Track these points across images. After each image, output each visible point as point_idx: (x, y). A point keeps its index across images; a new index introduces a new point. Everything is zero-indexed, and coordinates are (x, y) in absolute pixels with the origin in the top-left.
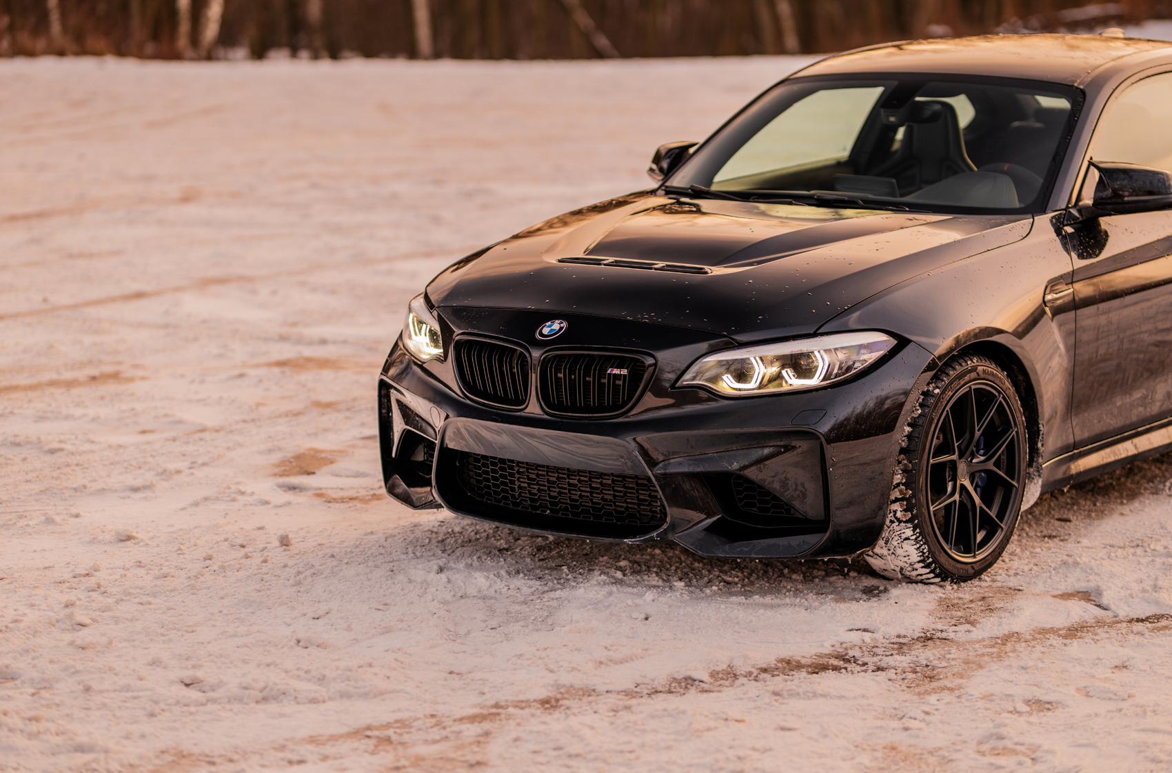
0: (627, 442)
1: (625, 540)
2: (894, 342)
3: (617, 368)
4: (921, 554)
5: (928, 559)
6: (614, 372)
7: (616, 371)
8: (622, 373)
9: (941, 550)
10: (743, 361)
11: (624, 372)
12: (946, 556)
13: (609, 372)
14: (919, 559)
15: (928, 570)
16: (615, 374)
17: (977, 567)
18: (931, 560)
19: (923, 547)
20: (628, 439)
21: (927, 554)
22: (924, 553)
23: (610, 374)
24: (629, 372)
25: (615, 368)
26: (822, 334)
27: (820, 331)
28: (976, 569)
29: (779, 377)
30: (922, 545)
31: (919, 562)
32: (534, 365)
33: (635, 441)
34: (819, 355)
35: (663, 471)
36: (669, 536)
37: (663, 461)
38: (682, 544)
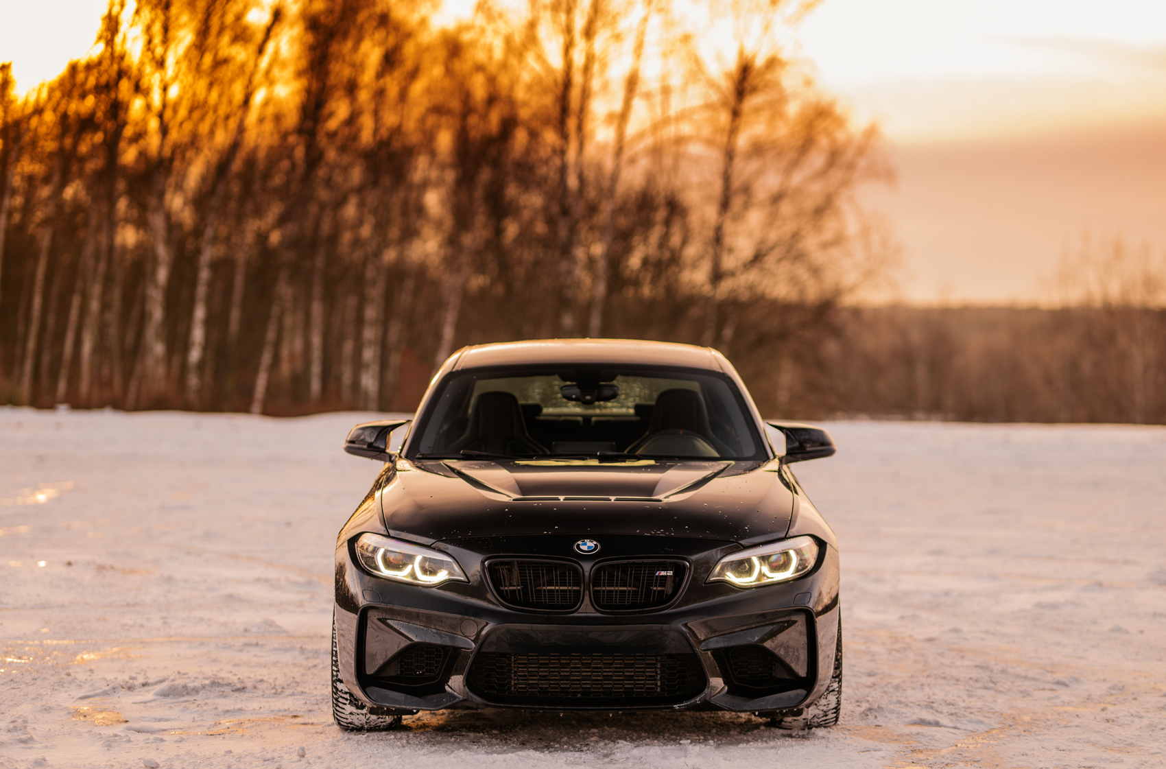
3: (664, 570)
6: (661, 574)
7: (663, 573)
8: (668, 574)
10: (746, 560)
11: (670, 573)
13: (657, 574)
23: (657, 576)
24: (673, 573)
27: (787, 536)
32: (587, 574)
33: (685, 625)
34: (792, 553)
35: (705, 648)
36: (707, 699)
37: (705, 640)
38: (718, 704)
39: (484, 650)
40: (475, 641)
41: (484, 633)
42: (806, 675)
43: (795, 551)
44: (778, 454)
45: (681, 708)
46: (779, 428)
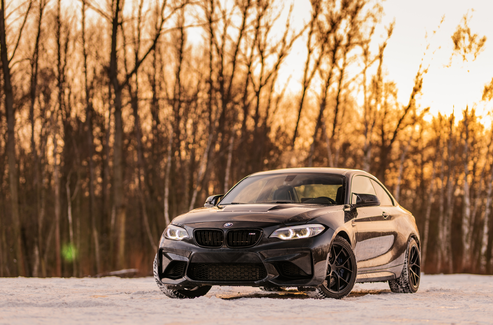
0: (257, 253)
1: (255, 282)
3: (252, 233)
7: (252, 234)
10: (288, 230)
11: (254, 234)
14: (319, 292)
15: (322, 295)
17: (340, 295)
18: (322, 292)
19: (319, 288)
20: (257, 252)
22: (320, 290)
23: (250, 235)
24: (255, 234)
26: (308, 224)
27: (307, 223)
29: (296, 236)
31: (319, 293)
32: (225, 234)
33: (259, 252)
34: (308, 229)
35: (266, 261)
36: (268, 280)
37: (266, 258)
38: (272, 282)
39: (192, 262)
40: (189, 258)
41: (192, 254)
42: (311, 274)
43: (310, 228)
44: (353, 203)
45: (258, 283)
46: (356, 194)
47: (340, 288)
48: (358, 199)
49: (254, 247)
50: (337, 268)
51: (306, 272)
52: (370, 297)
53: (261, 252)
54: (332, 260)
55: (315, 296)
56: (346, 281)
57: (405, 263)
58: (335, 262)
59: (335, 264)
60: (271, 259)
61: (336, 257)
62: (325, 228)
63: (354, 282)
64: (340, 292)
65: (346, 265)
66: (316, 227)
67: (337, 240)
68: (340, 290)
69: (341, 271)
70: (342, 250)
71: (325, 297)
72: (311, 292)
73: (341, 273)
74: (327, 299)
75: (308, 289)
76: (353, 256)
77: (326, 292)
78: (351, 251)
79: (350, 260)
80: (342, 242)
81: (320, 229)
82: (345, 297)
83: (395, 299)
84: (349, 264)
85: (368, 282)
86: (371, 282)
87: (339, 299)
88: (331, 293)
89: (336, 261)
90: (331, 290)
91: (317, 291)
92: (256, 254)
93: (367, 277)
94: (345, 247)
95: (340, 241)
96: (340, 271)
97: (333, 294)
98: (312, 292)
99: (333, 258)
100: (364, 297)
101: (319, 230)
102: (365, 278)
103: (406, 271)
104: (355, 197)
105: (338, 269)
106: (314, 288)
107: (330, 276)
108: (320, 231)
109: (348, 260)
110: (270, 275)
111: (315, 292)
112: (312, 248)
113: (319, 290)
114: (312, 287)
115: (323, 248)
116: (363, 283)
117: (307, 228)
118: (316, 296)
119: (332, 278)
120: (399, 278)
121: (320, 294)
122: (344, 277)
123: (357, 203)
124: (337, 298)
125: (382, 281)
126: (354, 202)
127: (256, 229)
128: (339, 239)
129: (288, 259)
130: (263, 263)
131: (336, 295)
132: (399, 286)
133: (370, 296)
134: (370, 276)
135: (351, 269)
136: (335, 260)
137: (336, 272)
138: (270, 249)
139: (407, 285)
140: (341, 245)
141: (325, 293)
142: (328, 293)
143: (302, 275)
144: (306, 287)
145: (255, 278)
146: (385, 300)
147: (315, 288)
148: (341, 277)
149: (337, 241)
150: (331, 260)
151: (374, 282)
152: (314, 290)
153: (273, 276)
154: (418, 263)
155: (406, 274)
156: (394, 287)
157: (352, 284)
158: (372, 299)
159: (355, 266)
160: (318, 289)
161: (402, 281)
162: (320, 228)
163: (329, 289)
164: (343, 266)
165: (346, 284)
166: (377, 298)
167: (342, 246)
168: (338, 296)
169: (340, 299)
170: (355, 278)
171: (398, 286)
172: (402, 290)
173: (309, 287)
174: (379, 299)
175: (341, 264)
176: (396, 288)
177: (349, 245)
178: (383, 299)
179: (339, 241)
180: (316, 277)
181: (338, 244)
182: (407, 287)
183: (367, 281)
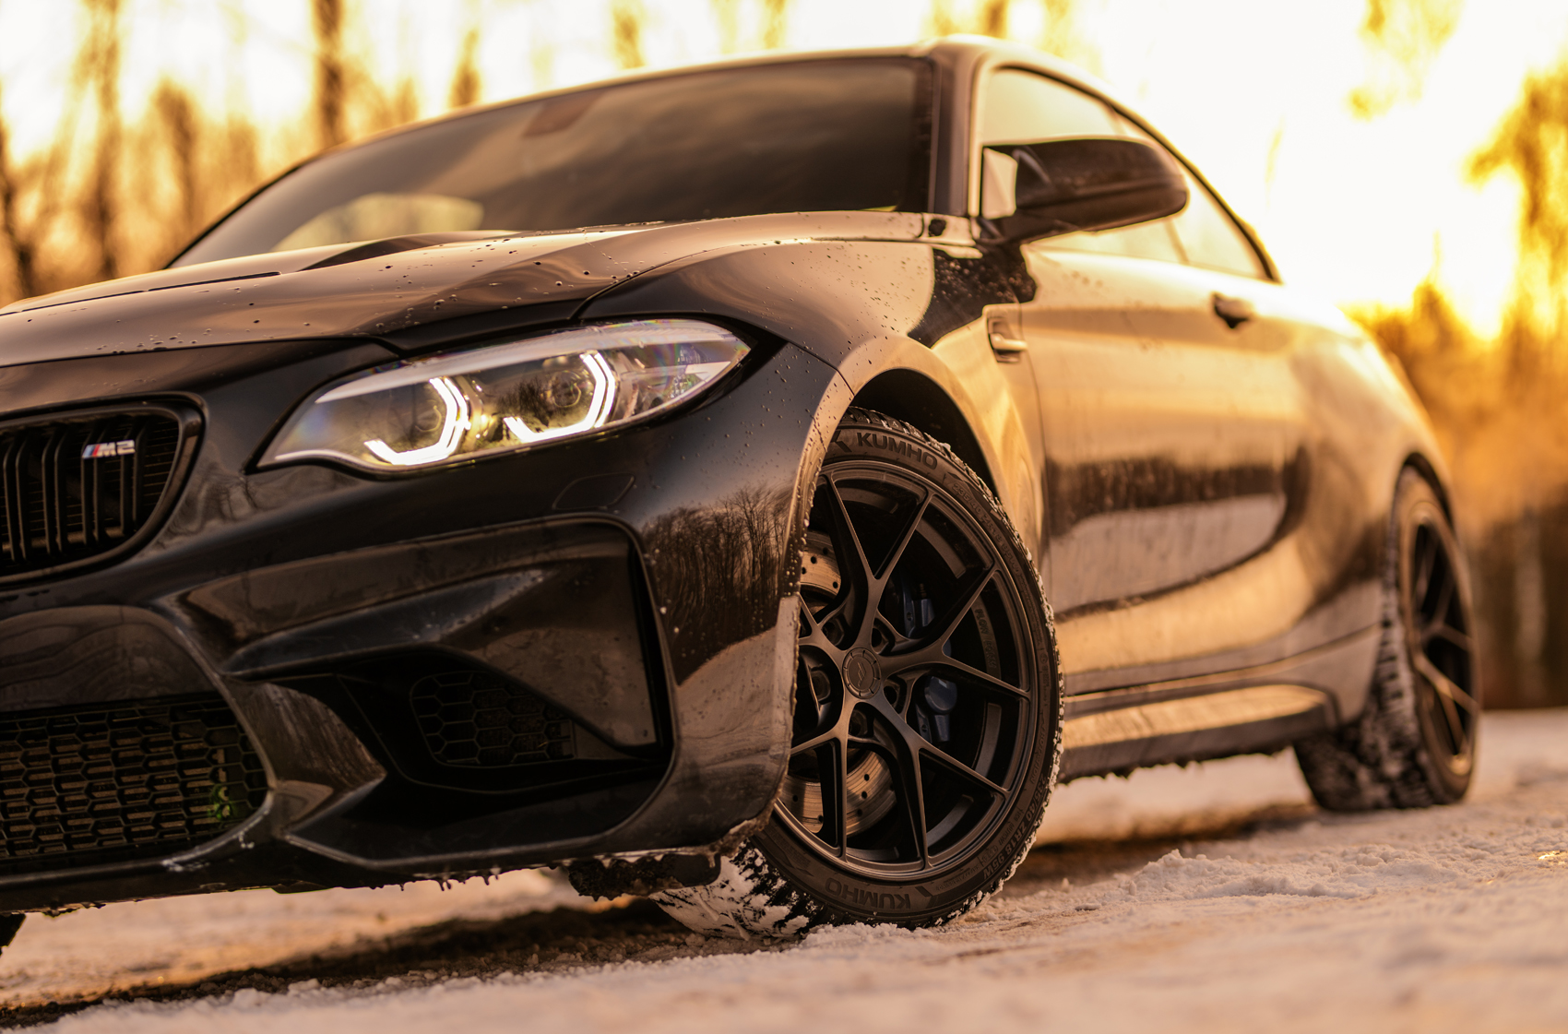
0: (162, 611)
1: (166, 862)
2: (743, 350)
3: (107, 441)
4: (749, 872)
5: (775, 882)
6: (100, 454)
7: (106, 450)
8: (121, 451)
9: (807, 856)
10: (417, 386)
11: (128, 447)
12: (825, 868)
13: (86, 454)
14: (750, 885)
15: (787, 911)
16: (104, 459)
17: (936, 889)
18: (781, 883)
19: (749, 854)
20: (166, 602)
21: (765, 871)
22: (758, 869)
23: (90, 461)
24: (138, 447)
25: (103, 442)
26: (589, 322)
27: (585, 315)
28: (935, 893)
29: (498, 433)
30: (744, 851)
31: (756, 891)
33: (183, 601)
34: (594, 364)
35: (247, 671)
36: (277, 833)
37: (246, 641)
38: (313, 847)
42: (651, 738)
43: (607, 353)
44: (992, 212)
45: (191, 868)
46: (1006, 149)
47: (931, 838)
48: (1025, 178)
49: (135, 561)
50: (893, 678)
51: (604, 726)
52: (1183, 878)
53: (204, 595)
54: (848, 615)
55: (731, 920)
56: (980, 773)
57: (1386, 624)
58: (867, 627)
59: (876, 641)
60: (287, 648)
61: (876, 586)
62: (747, 350)
63: (1046, 771)
64: (934, 865)
65: (965, 644)
66: (671, 346)
67: (864, 449)
68: (937, 848)
69: (930, 698)
70: (919, 525)
71: (810, 925)
72: (689, 890)
73: (931, 712)
74: (826, 935)
75: (652, 874)
76: (1017, 565)
77: (818, 878)
78: (997, 533)
79: (991, 597)
80: (907, 460)
81: (703, 361)
82: (985, 905)
83: (1390, 873)
84: (987, 636)
85: (1163, 762)
86: (1182, 762)
87: (929, 923)
88: (862, 885)
89: (877, 621)
90: (856, 862)
91: (736, 878)
92: (148, 614)
93: (1147, 732)
94: (939, 497)
95: (893, 455)
96: (919, 699)
97: (874, 889)
98: (698, 894)
99: (851, 595)
100: (1141, 886)
101: (691, 369)
102: (1134, 734)
103: (1393, 676)
104: (1004, 170)
105: (903, 685)
106: (703, 859)
107: (836, 741)
108: (708, 372)
109: (974, 602)
110: (295, 786)
111: (726, 892)
112: (644, 522)
113: (752, 866)
114: (682, 851)
115: (762, 518)
116: (1123, 772)
117: (587, 359)
118: (738, 918)
119: (855, 762)
120: (1356, 723)
121: (762, 899)
122: (965, 744)
123: (1021, 208)
124: (911, 920)
125: (1252, 751)
126: (1003, 202)
127: (145, 408)
128: (880, 436)
129: (433, 634)
130: (216, 694)
131: (903, 891)
132: (1364, 775)
133: (1188, 872)
134: (1173, 717)
135: (1011, 674)
136: (872, 613)
137: (887, 710)
138: (268, 561)
139: (1411, 757)
140: (910, 487)
141: (807, 892)
142: (834, 887)
143: (582, 755)
144: (632, 857)
145: (180, 830)
146: (1314, 893)
147: (711, 855)
148: (936, 742)
149: (873, 451)
150: (840, 616)
151: (1204, 757)
152: (704, 874)
153: (323, 791)
154: (1456, 618)
155: (1399, 695)
156: (1330, 781)
157: (1030, 787)
158: (1200, 895)
159: (1043, 644)
160: (737, 861)
161: (1374, 736)
162: (704, 352)
163: (841, 854)
164: (940, 651)
165: (980, 798)
166: (1240, 880)
167: (918, 491)
168: (918, 900)
169: (946, 920)
170: (1051, 736)
171: (1352, 776)
172: (1379, 792)
173: (650, 857)
174: (1259, 888)
175: (926, 636)
176: (1343, 784)
177: (971, 485)
178: (1297, 886)
179: (885, 453)
180: (694, 766)
181: (884, 478)
182: (1414, 773)
183: (1154, 755)
